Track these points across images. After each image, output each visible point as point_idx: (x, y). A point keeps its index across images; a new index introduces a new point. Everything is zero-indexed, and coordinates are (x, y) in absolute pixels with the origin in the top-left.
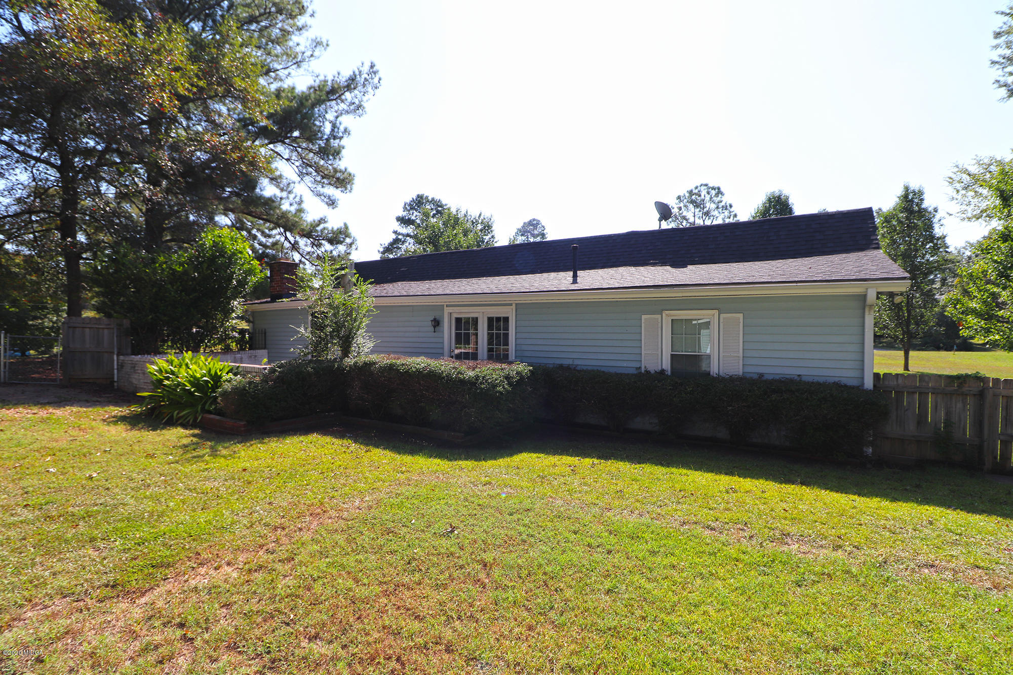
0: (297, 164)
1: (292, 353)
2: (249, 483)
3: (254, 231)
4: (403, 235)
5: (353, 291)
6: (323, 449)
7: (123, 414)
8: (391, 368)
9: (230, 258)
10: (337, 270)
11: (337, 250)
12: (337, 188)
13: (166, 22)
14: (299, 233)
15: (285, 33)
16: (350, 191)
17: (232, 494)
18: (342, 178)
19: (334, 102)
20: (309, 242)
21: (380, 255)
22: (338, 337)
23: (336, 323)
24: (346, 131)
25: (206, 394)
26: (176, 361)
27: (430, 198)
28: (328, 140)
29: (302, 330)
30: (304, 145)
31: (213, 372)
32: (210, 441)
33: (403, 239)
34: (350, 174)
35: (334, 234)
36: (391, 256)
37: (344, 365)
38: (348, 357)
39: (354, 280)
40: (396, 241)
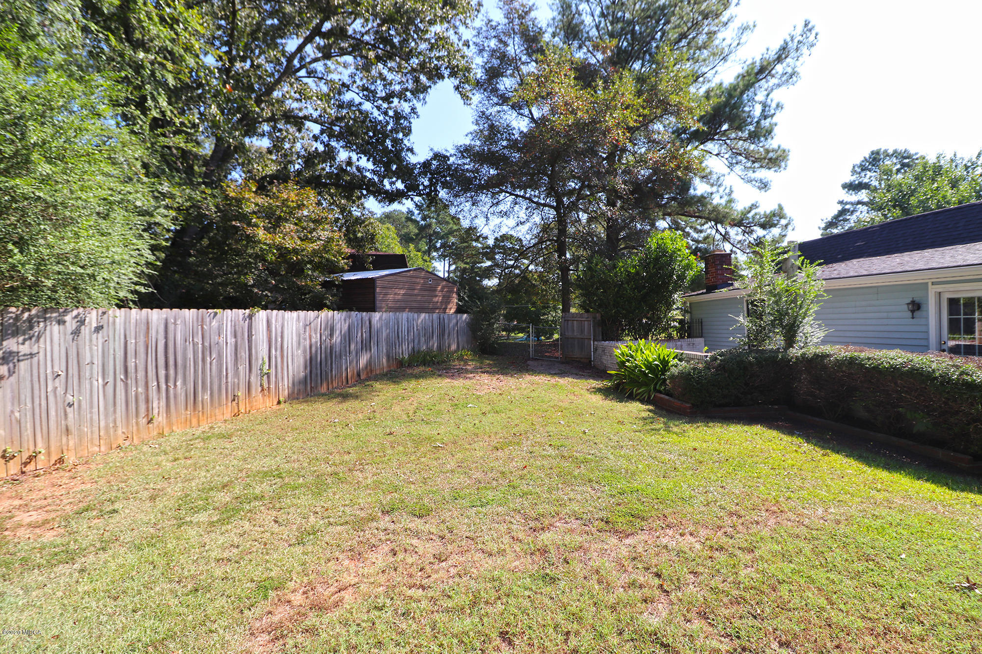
0: (727, 156)
1: (731, 342)
2: (701, 462)
3: (688, 229)
4: (852, 204)
5: (797, 275)
6: (770, 443)
7: (599, 386)
8: (852, 362)
9: (671, 256)
10: (779, 254)
11: (770, 234)
12: (770, 168)
13: (617, 72)
14: (730, 224)
15: (711, 35)
16: (785, 169)
17: (687, 469)
18: (774, 157)
19: (764, 80)
20: (740, 230)
21: (821, 232)
22: (781, 325)
23: (777, 311)
24: (779, 106)
25: (657, 376)
26: (634, 347)
27: (890, 151)
28: (758, 122)
29: (741, 319)
30: (733, 135)
31: (662, 357)
32: (663, 418)
33: (852, 209)
34: (784, 151)
35: (766, 218)
36: (835, 231)
37: (789, 356)
38: (793, 347)
39: (798, 263)
40: (843, 212)
